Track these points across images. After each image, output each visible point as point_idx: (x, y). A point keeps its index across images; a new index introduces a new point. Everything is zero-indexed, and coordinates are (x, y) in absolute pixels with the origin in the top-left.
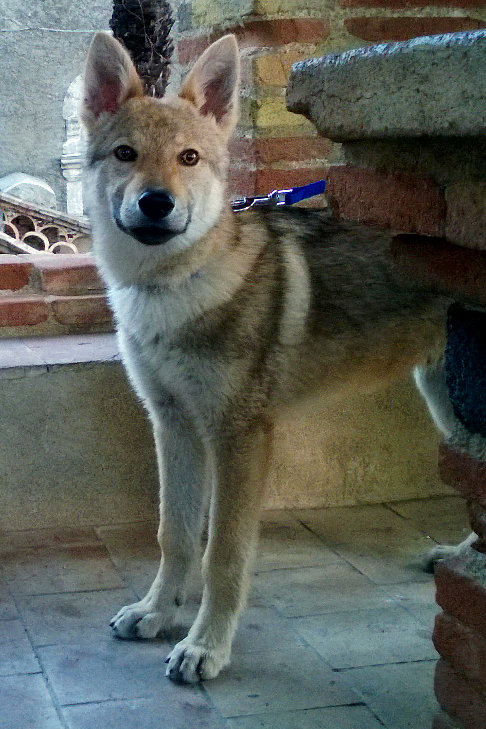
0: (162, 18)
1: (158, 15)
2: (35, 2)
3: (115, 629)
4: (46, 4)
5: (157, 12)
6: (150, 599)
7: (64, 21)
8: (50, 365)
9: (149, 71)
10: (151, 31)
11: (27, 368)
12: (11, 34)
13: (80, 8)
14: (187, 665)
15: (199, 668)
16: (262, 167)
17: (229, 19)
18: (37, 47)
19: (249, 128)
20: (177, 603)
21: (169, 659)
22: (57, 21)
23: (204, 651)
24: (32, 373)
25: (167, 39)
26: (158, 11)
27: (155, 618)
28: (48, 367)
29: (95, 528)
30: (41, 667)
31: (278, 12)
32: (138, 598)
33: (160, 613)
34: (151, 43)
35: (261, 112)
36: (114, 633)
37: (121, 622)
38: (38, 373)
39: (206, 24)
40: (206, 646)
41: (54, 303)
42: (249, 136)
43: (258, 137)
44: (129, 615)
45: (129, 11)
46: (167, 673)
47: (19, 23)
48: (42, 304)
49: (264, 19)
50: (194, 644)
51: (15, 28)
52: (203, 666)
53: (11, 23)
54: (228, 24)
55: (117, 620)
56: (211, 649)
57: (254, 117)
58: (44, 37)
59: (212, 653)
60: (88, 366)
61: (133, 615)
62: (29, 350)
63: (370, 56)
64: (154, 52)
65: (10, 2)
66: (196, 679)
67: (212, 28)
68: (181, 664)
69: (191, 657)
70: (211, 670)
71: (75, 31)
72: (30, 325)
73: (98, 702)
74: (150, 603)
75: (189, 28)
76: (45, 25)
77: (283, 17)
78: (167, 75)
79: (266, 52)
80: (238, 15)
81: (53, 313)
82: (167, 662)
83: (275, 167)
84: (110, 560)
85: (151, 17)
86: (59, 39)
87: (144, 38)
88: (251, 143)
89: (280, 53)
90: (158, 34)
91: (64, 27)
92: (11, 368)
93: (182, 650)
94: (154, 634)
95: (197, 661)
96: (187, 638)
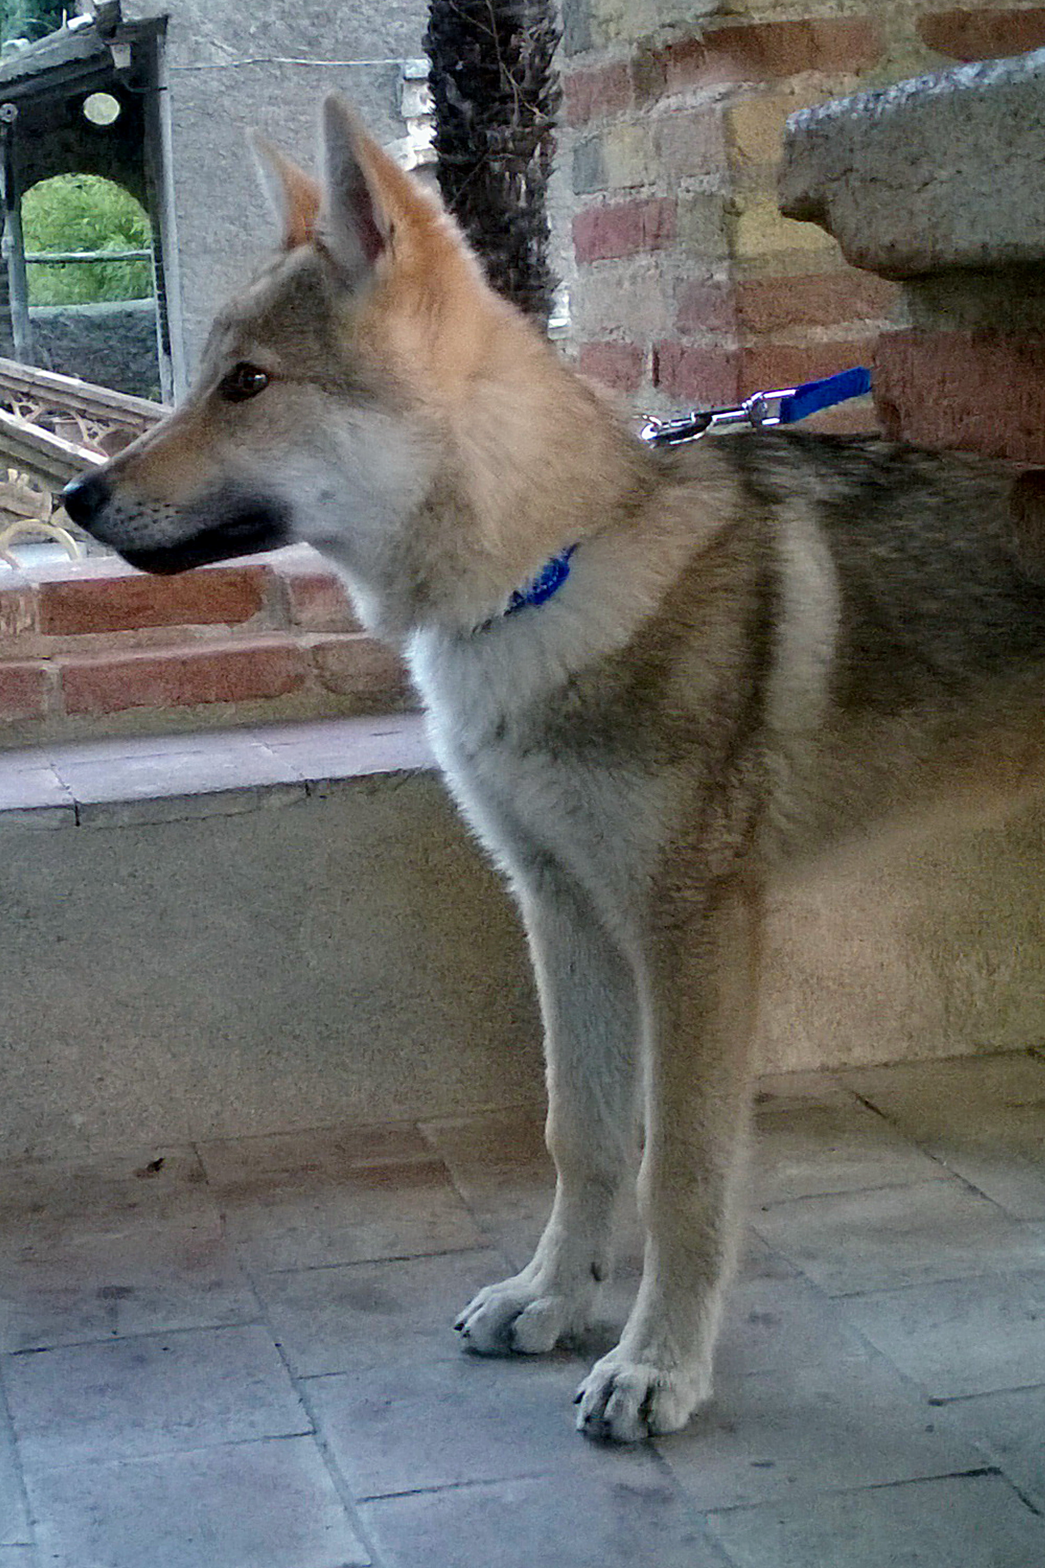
0: (534, 29)
1: (526, 23)
2: (264, 4)
3: (467, 1335)
4: (287, 7)
5: (523, 16)
6: (538, 1269)
7: (327, 43)
8: (312, 781)
9: (511, 145)
10: (512, 57)
11: (263, 790)
12: (215, 74)
13: (362, 13)
14: (619, 1405)
15: (645, 1410)
16: (751, 341)
17: (672, 26)
18: (273, 100)
19: (721, 258)
20: (596, 1274)
21: (583, 1393)
22: (313, 42)
23: (655, 1372)
24: (275, 801)
25: (547, 73)
26: (527, 12)
27: (550, 1309)
28: (308, 787)
29: (420, 1125)
30: (312, 1421)
31: (774, 7)
32: (513, 1266)
33: (559, 1299)
34: (513, 81)
35: (745, 222)
36: (464, 1343)
37: (480, 1320)
38: (287, 799)
39: (624, 35)
40: (658, 1363)
41: (318, 648)
42: (721, 277)
43: (739, 277)
44: (496, 1304)
45: (464, 15)
46: (580, 1423)
47: (230, 50)
48: (290, 653)
49: (745, 21)
50: (633, 1360)
51: (221, 60)
52: (654, 1406)
53: (213, 49)
54: (669, 36)
55: (470, 1316)
56: (669, 1369)
57: (730, 234)
58: (285, 77)
59: (672, 1377)
60: (394, 780)
61: (505, 1303)
62: (267, 752)
63: (946, 91)
64: (520, 101)
65: (209, 4)
66: (641, 1434)
67: (635, 44)
68: (606, 1404)
69: (627, 1388)
70: (672, 1413)
71: (351, 63)
72: (267, 697)
73: (433, 1490)
74: (540, 1276)
75: (587, 47)
76: (286, 52)
77: (784, 18)
78: (549, 152)
79: (748, 95)
80: (688, 17)
81: (316, 671)
82: (578, 1400)
83: (777, 340)
84: (454, 1190)
85: (510, 26)
86: (318, 80)
87: (497, 72)
88: (725, 291)
89: (782, 94)
90: (526, 62)
91: (328, 55)
92: (228, 791)
93: (610, 1373)
94: (551, 1343)
95: (641, 1396)
96: (618, 1348)
